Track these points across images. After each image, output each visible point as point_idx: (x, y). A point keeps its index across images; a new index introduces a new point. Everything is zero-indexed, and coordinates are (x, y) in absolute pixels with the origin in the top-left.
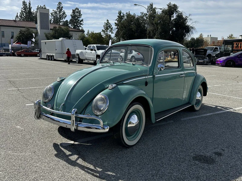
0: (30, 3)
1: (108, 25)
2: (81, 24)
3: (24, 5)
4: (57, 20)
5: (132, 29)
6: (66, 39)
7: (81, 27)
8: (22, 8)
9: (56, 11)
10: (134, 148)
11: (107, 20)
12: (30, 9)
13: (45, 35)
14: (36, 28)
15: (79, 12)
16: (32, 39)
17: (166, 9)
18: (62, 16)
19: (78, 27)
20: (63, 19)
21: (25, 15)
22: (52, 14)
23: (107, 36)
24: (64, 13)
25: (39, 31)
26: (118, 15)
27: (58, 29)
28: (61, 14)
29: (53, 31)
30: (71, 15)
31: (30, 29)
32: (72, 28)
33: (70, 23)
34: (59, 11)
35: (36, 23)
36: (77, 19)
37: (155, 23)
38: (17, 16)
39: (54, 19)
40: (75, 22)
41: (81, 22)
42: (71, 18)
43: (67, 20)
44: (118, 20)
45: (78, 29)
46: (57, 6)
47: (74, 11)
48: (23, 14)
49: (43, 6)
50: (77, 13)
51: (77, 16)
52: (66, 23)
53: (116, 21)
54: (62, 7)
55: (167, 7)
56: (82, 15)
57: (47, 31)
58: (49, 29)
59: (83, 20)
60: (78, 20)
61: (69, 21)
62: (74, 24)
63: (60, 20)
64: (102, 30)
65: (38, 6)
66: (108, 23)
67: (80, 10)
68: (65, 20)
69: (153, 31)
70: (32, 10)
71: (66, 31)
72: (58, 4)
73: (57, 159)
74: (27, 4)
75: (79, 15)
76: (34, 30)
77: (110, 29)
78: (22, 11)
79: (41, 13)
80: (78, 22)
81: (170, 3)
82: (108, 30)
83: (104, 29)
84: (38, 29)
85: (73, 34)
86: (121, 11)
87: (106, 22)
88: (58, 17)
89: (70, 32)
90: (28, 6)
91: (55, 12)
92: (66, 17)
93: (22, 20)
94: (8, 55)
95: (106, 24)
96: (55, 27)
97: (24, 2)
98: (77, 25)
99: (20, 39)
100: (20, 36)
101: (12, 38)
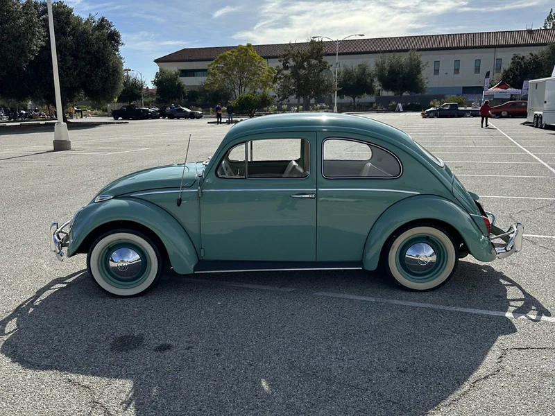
94: (475, 114)
99: (508, 77)
100: (511, 70)
101: (488, 75)
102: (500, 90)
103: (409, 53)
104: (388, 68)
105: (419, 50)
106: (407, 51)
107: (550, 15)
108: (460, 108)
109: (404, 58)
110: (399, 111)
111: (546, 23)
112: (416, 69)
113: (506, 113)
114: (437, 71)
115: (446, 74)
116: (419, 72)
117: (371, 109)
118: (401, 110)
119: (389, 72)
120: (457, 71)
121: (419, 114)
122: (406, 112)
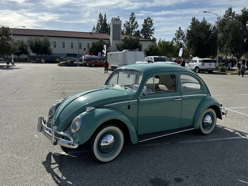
0: (105, 16)
1: (180, 32)
2: (152, 33)
3: (101, 17)
4: (129, 31)
5: (200, 37)
6: (129, 51)
7: (152, 36)
8: (98, 21)
9: (129, 21)
10: (108, 164)
11: (180, 28)
12: (105, 21)
13: (116, 46)
14: (109, 39)
15: (151, 22)
16: (103, 50)
17: (240, 14)
18: (134, 27)
19: (149, 36)
20: (135, 29)
21: (100, 27)
22: (125, 25)
23: (179, 44)
24: (136, 23)
25: (111, 41)
26: (192, 22)
27: (129, 40)
28: (133, 24)
29: (124, 42)
30: (143, 25)
31: (103, 40)
32: (143, 37)
33: (141, 33)
34: (131, 22)
35: (110, 35)
36: (148, 29)
37: (226, 31)
38: (94, 29)
39: (126, 30)
40: (146, 32)
41: (152, 31)
42: (142, 28)
43: (139, 30)
44: (191, 27)
45: (148, 38)
46: (130, 17)
47: (146, 21)
48: (99, 26)
49: (117, 18)
50: (149, 22)
51: (148, 25)
52: (137, 34)
53: (189, 28)
54: (135, 17)
55: (241, 12)
56: (153, 24)
57: (118, 42)
58: (121, 40)
59: (154, 29)
60: (150, 30)
61: (140, 31)
62: (145, 34)
63: (132, 31)
64: (174, 38)
65: (113, 18)
66: (181, 30)
67: (152, 19)
68: (136, 30)
69: (223, 39)
70: (107, 22)
71: (136, 41)
72: (131, 14)
73: (42, 165)
74: (102, 17)
75: (150, 25)
76: (107, 42)
77: (182, 37)
78: (98, 23)
79: (114, 25)
80: (149, 31)
81: (245, 8)
82: (180, 38)
83: (175, 37)
84: (110, 40)
85: (143, 44)
86: (195, 18)
87: (178, 30)
88: (131, 27)
89: (140, 42)
90: (104, 18)
91: (128, 23)
92: (137, 27)
93: (98, 32)
94: (81, 65)
95: (178, 32)
96: (126, 38)
97: (100, 15)
98: (148, 34)
99: (92, 51)
100: (92, 48)
101: (85, 49)
102: (90, 56)
103: (44, 37)
104: (35, 43)
105: (48, 36)
106: (43, 36)
107: (94, 27)
108: (75, 63)
109: (42, 39)
110: (43, 63)
111: (93, 30)
112: (47, 44)
113: (94, 65)
114: (55, 46)
115: (59, 47)
116: (49, 46)
117: (27, 61)
118: (44, 62)
119: (35, 45)
120: (64, 47)
121: (57, 64)
122: (46, 63)
